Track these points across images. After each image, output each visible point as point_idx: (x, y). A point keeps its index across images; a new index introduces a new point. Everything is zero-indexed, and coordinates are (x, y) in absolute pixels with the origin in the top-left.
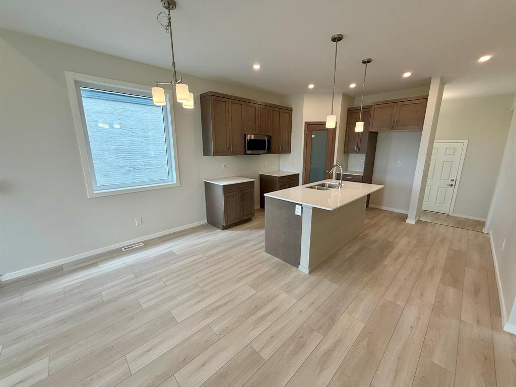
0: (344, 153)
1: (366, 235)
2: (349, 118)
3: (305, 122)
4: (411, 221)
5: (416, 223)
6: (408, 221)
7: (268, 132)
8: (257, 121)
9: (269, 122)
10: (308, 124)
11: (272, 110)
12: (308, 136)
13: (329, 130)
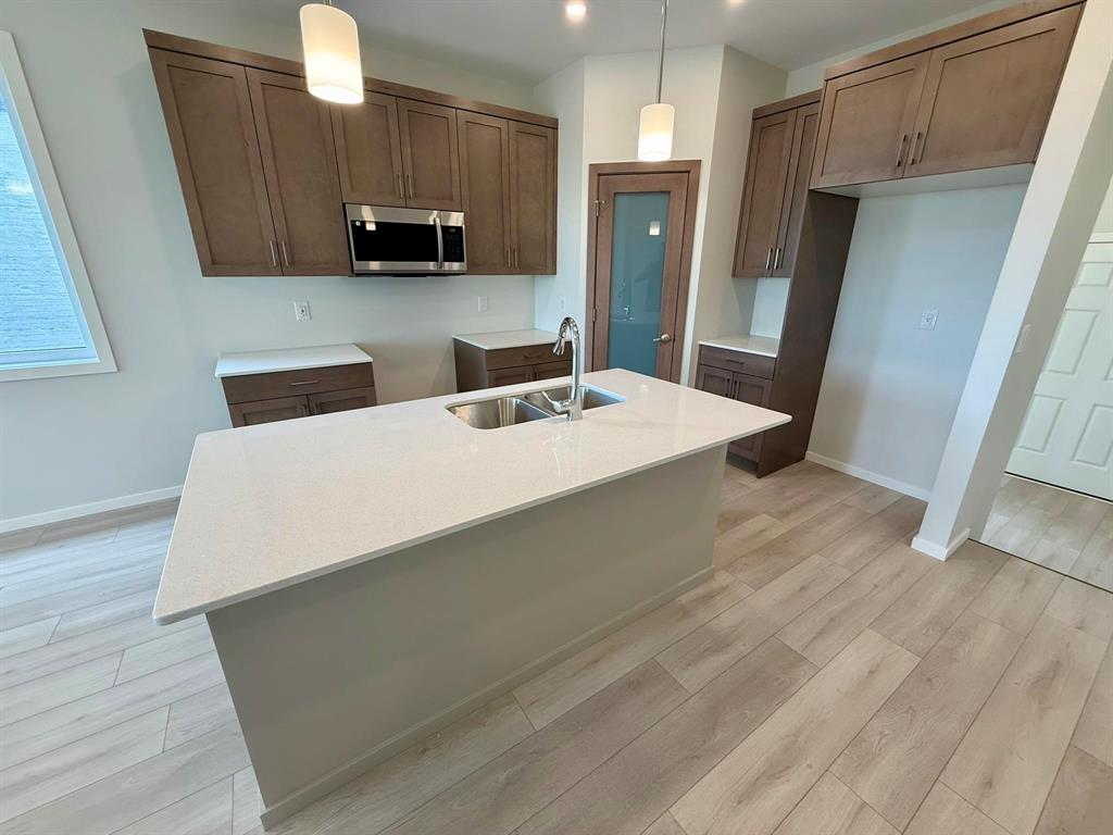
0: (734, 275)
1: (708, 598)
2: (755, 147)
3: (593, 167)
4: (932, 544)
5: (947, 560)
6: (920, 544)
7: (452, 199)
8: (396, 157)
9: (455, 165)
10: (600, 173)
11: (462, 125)
12: (599, 214)
13: (672, 194)
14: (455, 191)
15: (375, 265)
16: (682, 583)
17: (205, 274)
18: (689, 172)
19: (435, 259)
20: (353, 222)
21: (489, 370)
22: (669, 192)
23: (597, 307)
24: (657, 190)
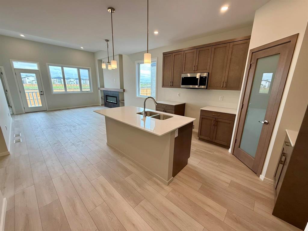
3: (250, 51)
8: (194, 62)
9: (209, 61)
10: (253, 52)
11: (213, 49)
12: (250, 68)
13: (281, 54)
14: (208, 67)
17: (162, 87)
18: (290, 42)
19: (197, 85)
20: (182, 77)
21: (200, 115)
22: (280, 53)
23: (244, 104)
24: (275, 54)
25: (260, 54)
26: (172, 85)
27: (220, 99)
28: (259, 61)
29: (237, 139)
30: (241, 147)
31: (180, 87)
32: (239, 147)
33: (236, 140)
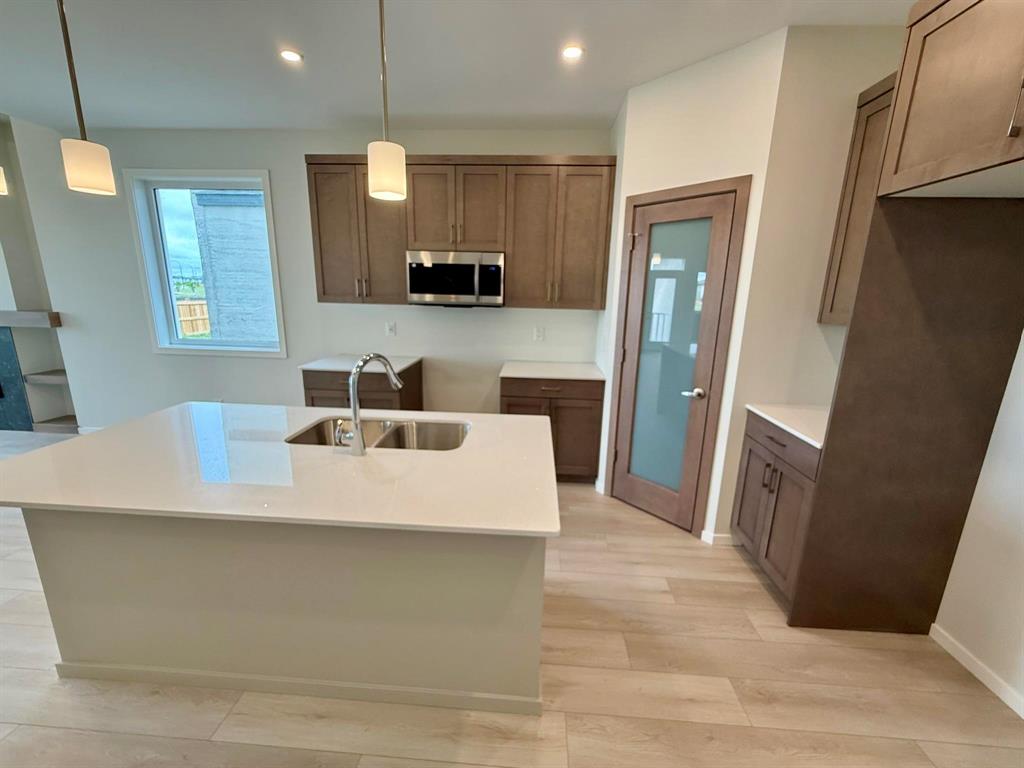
0: (820, 321)
2: (858, 144)
3: (628, 199)
7: (496, 242)
8: (451, 212)
9: (502, 213)
10: (636, 205)
11: (511, 178)
12: (633, 248)
13: (714, 219)
14: (500, 235)
15: (429, 298)
16: (477, 695)
17: (319, 301)
18: (735, 191)
19: (471, 292)
20: (410, 264)
21: (502, 396)
22: (711, 218)
23: (626, 347)
24: (697, 217)
25: (658, 213)
26: (370, 293)
27: (535, 338)
28: (656, 231)
29: (618, 449)
30: (634, 469)
31: (404, 301)
32: (629, 471)
33: (616, 453)
